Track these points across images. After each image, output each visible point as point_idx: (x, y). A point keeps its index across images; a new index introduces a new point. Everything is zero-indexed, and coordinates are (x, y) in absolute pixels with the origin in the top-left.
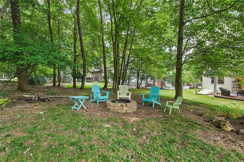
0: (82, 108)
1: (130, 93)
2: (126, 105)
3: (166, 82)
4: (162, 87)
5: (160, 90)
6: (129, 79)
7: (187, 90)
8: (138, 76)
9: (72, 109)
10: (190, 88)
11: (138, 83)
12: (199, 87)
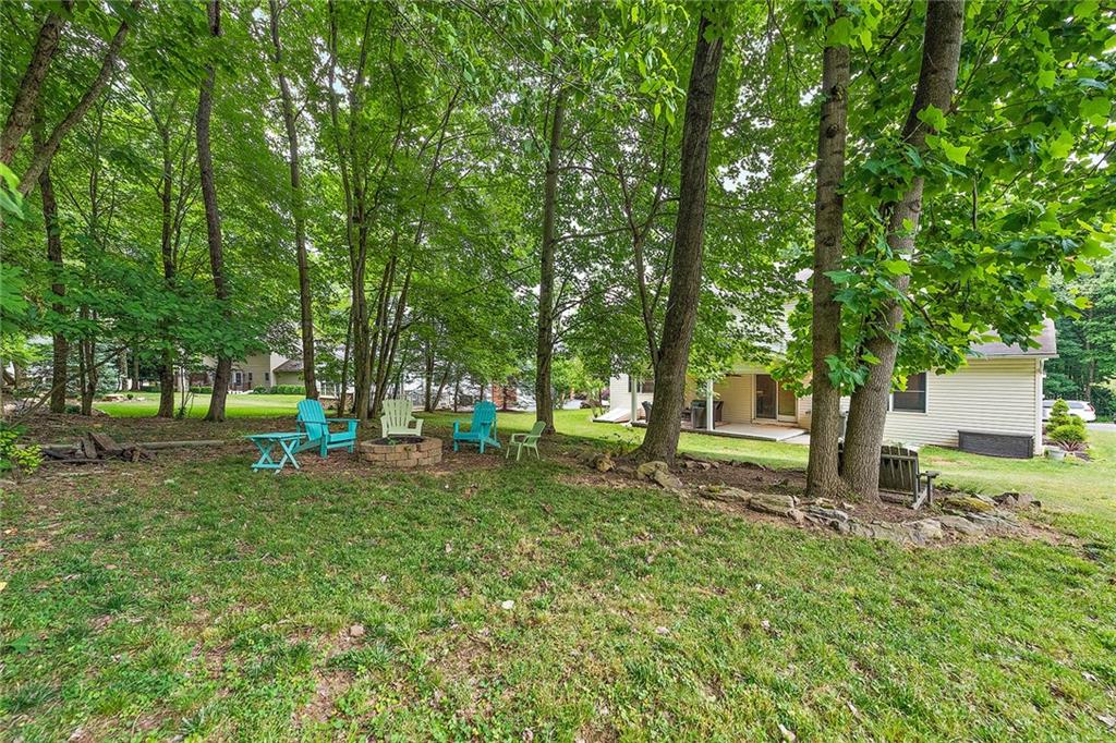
0: (289, 464)
1: (420, 422)
2: (418, 447)
3: (518, 391)
4: (505, 405)
5: (499, 414)
6: (398, 380)
7: (573, 413)
8: (430, 369)
9: (256, 470)
10: (584, 406)
11: (428, 394)
12: (604, 403)
